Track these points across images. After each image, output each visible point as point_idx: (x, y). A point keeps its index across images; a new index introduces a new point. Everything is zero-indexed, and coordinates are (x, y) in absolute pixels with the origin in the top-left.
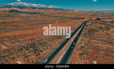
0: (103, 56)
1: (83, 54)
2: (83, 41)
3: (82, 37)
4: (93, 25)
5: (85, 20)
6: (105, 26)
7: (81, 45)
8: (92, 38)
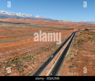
0: (92, 67)
1: (73, 66)
2: (72, 53)
3: (72, 48)
4: (81, 36)
5: (74, 31)
6: (93, 37)
7: (71, 57)
8: (81, 49)
